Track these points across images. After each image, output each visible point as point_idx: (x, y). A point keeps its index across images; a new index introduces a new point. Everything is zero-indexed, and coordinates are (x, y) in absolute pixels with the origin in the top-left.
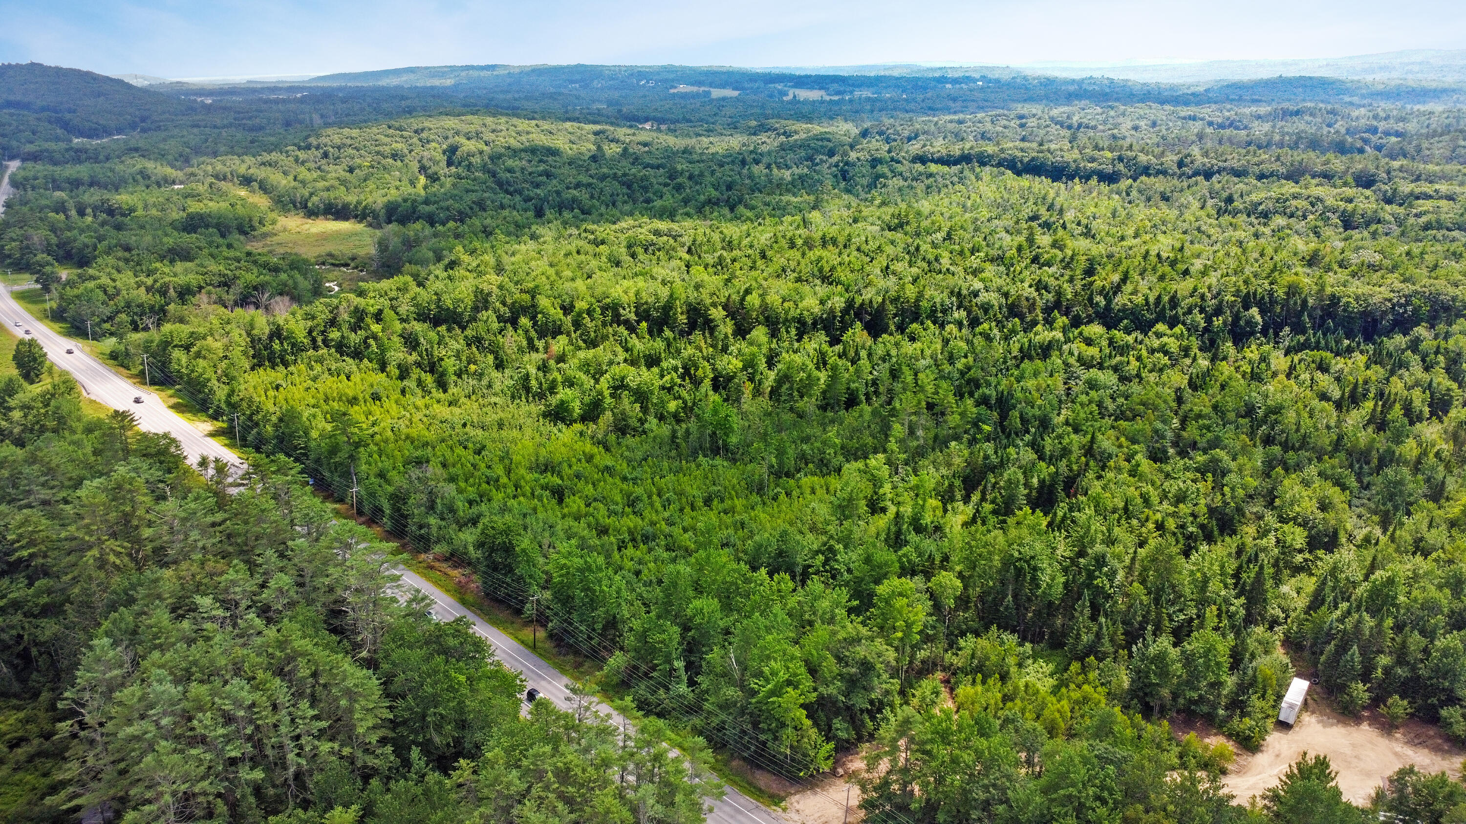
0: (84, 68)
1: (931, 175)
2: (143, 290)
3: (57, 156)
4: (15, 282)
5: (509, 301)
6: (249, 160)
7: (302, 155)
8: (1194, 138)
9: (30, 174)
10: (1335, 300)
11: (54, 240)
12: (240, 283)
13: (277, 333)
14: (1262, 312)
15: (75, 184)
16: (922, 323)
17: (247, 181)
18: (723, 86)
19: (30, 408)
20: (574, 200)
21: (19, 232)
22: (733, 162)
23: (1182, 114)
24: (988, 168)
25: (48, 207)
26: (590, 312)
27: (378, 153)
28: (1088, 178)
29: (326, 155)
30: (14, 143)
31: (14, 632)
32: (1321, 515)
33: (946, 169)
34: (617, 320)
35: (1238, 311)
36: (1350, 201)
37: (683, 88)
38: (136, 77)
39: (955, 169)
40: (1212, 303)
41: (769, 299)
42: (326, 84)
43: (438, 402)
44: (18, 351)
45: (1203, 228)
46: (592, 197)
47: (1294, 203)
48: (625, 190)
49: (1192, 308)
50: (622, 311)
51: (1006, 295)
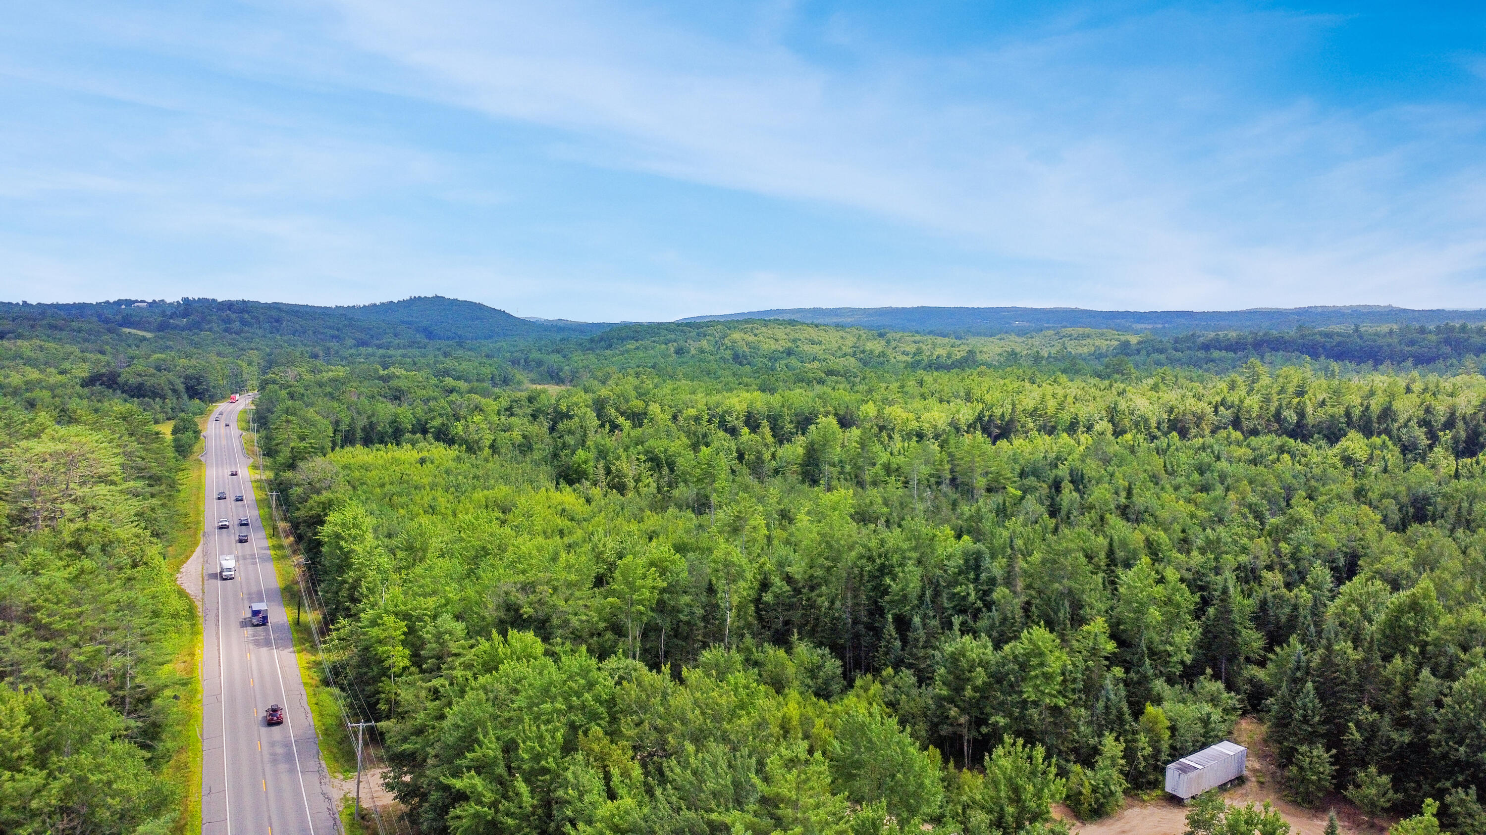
26: (697, 420)
34: (722, 426)
35: (1478, 426)
40: (1442, 416)
41: (888, 410)
49: (1409, 420)
50: (728, 418)
51: (1171, 410)
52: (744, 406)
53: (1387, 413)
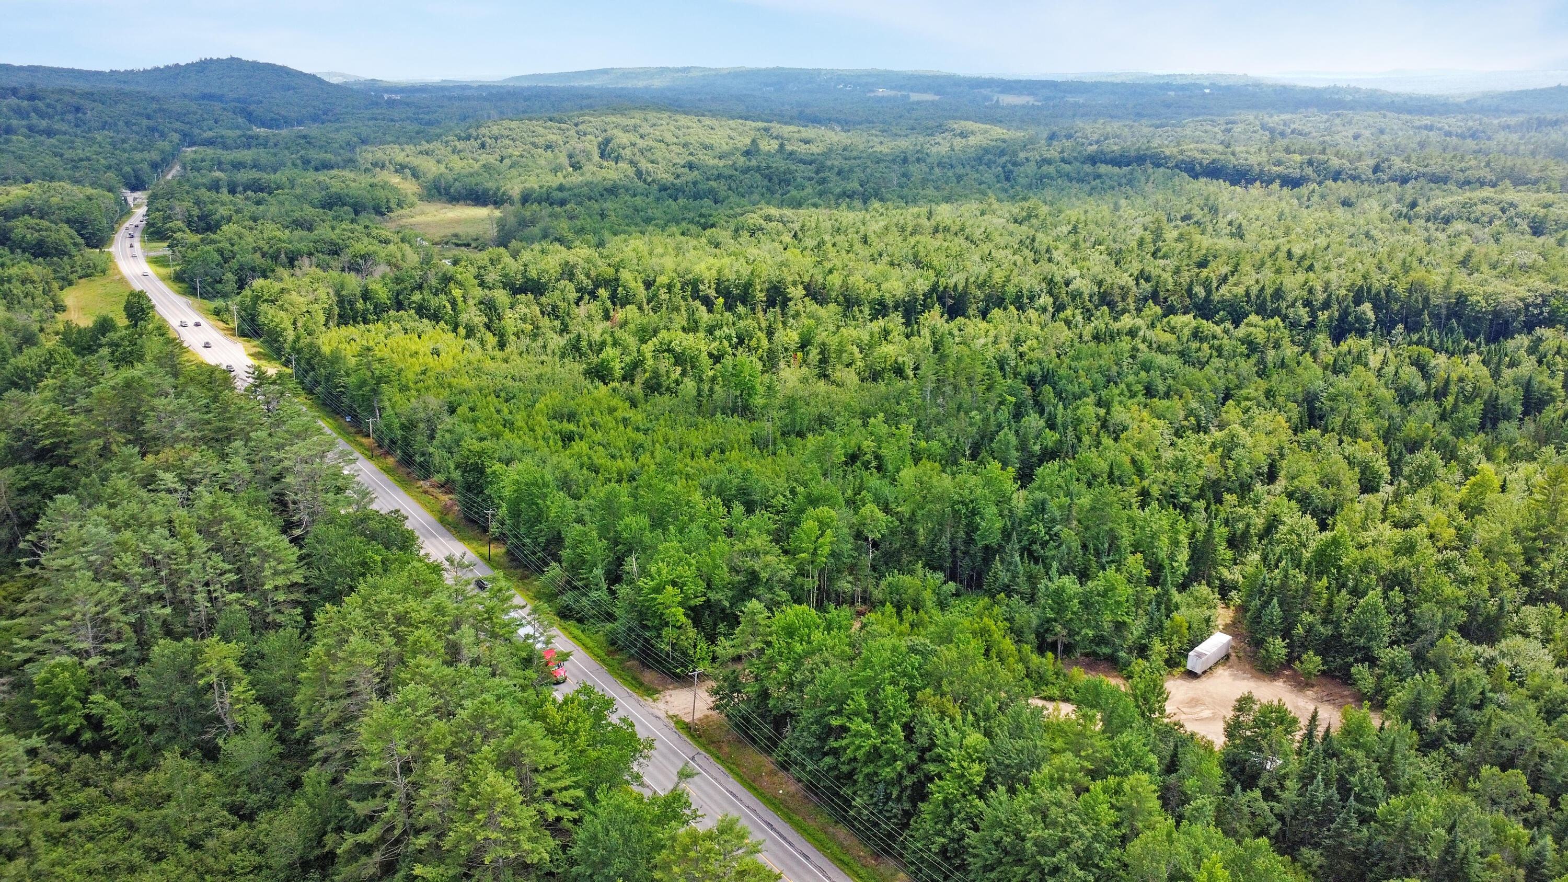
0: (279, 63)
1: (1099, 176)
2: (258, 255)
3: (229, 141)
4: (151, 249)
5: (593, 274)
6: (410, 148)
7: (460, 145)
8: (1415, 146)
9: (199, 157)
10: (1462, 299)
11: (196, 212)
12: (350, 252)
13: (366, 295)
14: (1376, 308)
15: (238, 166)
16: (1005, 309)
17: (401, 168)
18: (925, 90)
19: (118, 345)
20: (711, 191)
21: (164, 203)
22: (894, 161)
23: (1417, 123)
24: (1162, 170)
25: (204, 185)
26: (670, 288)
27: (533, 144)
28: (1270, 182)
29: (483, 146)
30: (196, 131)
31: (31, 510)
32: (1320, 490)
33: (1116, 170)
34: (696, 294)
35: (1348, 306)
36: (1547, 206)
37: (881, 92)
38: (335, 74)
39: (1125, 169)
40: (1321, 297)
41: (851, 280)
42: (517, 84)
43: (493, 359)
44: (128, 302)
45: (1373, 232)
46: (730, 189)
47: (1481, 207)
48: (766, 182)
49: (1295, 301)
50: (701, 287)
51: (1100, 284)
52: (714, 273)
53: (1278, 294)
